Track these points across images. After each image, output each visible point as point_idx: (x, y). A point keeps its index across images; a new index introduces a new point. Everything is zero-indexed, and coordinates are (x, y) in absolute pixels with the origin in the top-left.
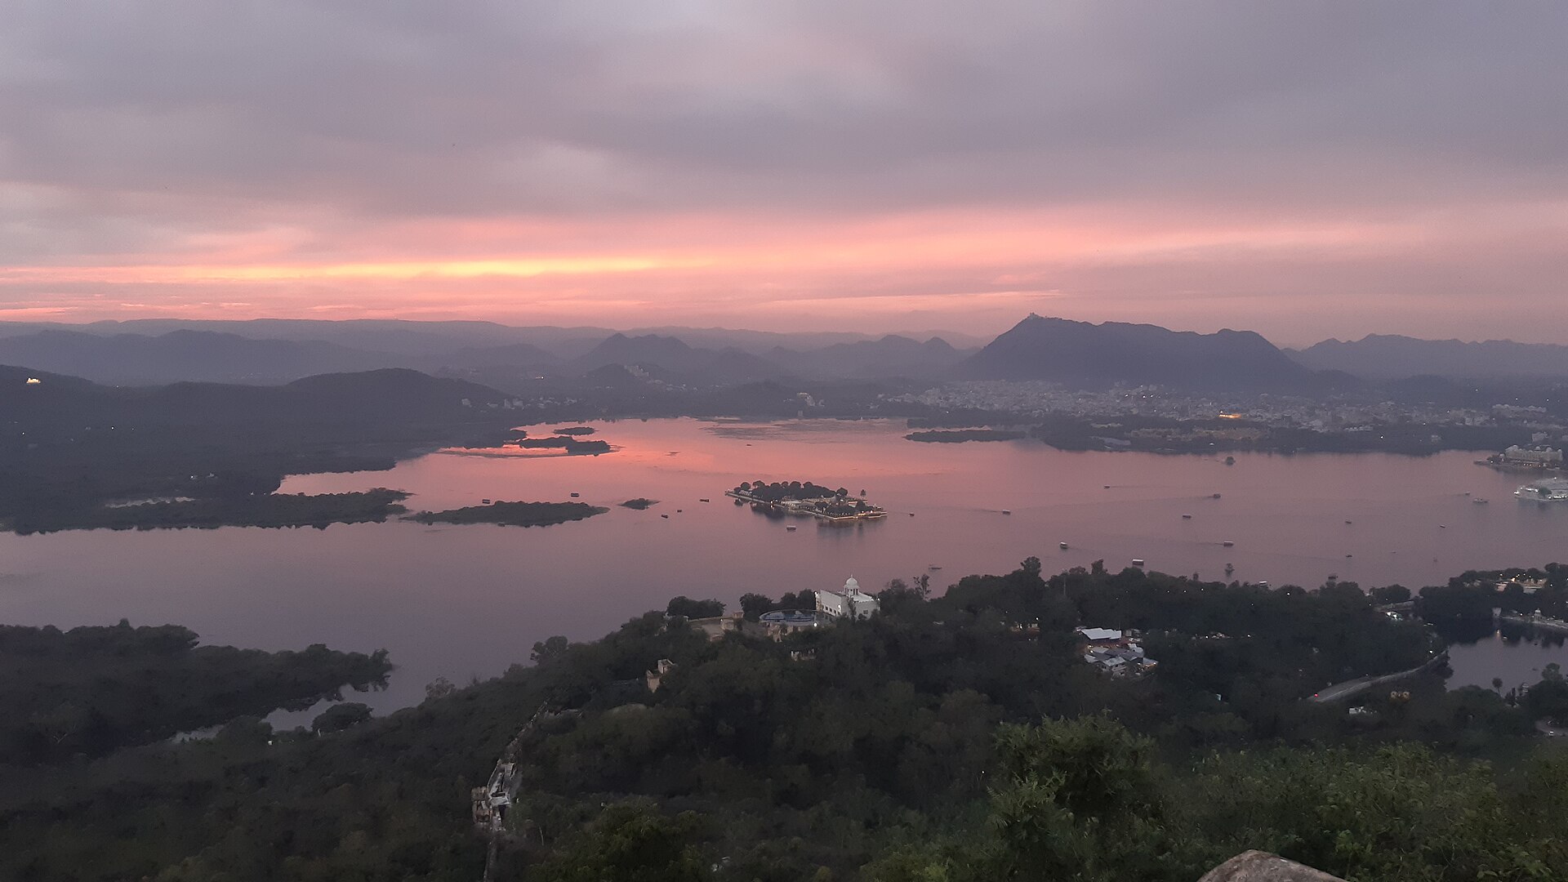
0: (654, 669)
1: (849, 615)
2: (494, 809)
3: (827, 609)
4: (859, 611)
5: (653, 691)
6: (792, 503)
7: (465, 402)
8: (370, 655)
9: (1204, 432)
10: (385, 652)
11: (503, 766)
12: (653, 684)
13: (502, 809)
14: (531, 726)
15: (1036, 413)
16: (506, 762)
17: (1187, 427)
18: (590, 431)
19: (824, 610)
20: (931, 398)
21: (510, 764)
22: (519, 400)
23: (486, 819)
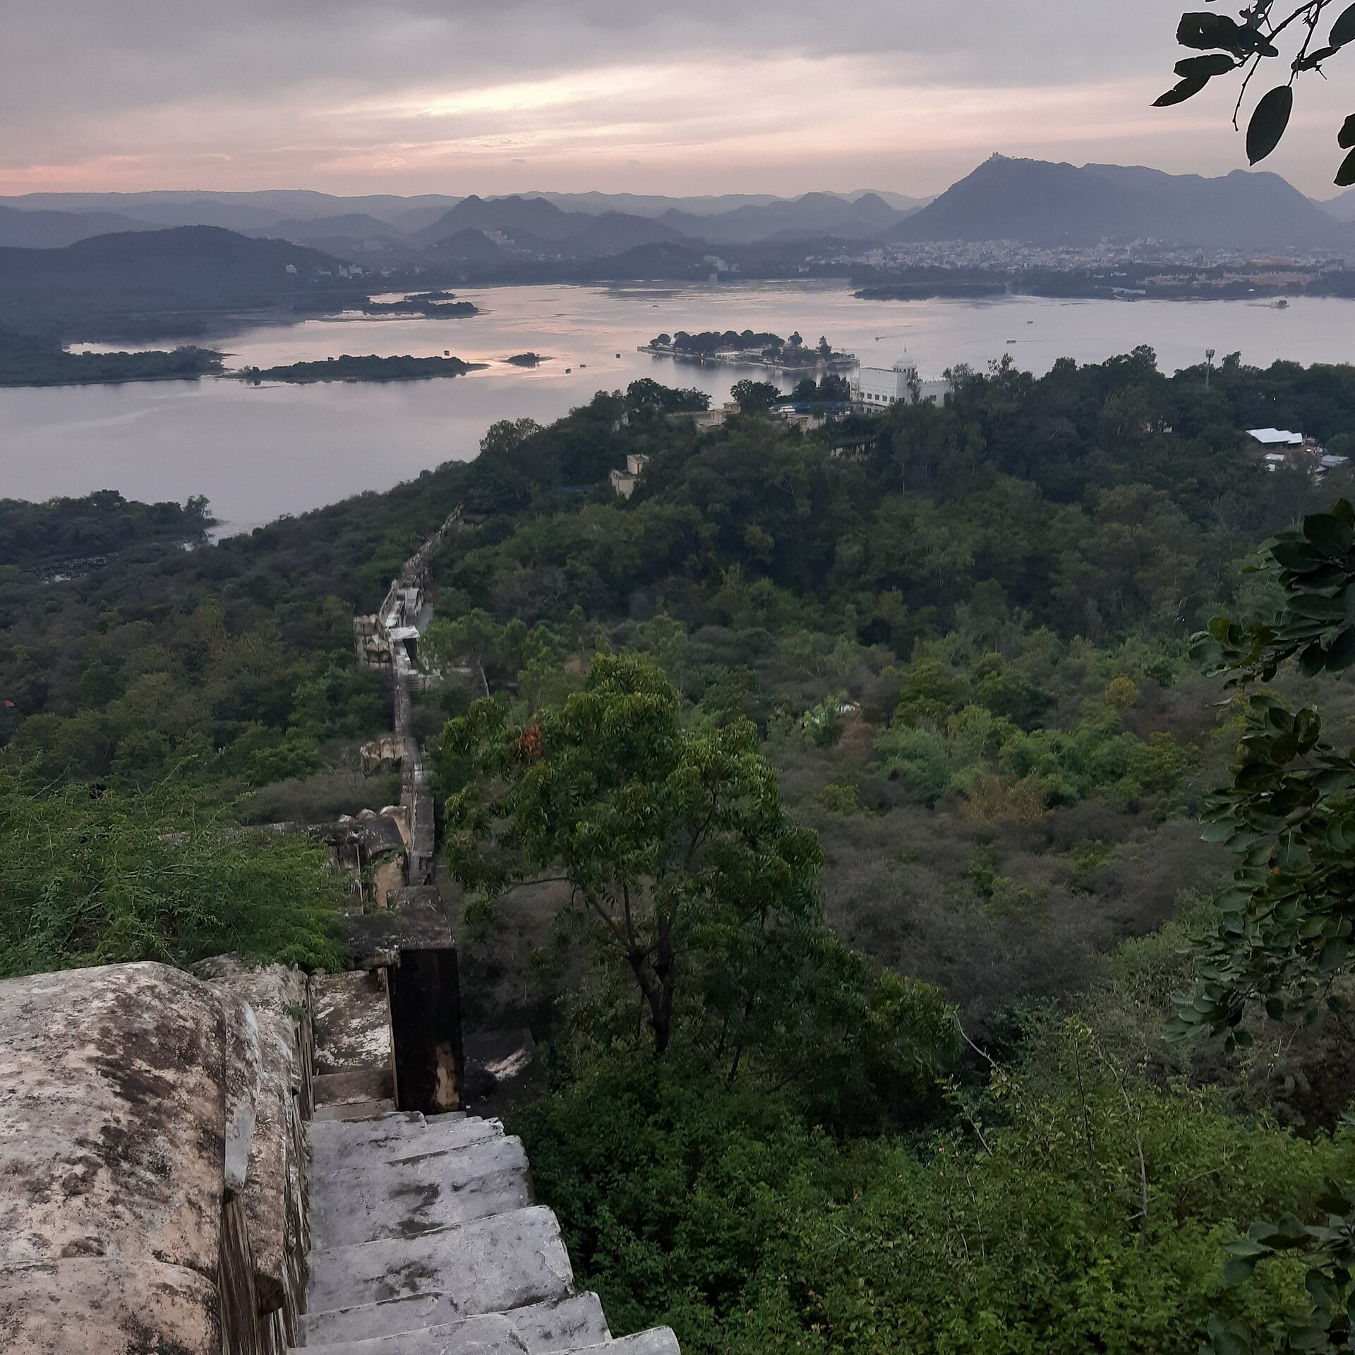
0: (623, 466)
1: (909, 401)
2: (396, 643)
3: (870, 396)
4: (924, 395)
5: (627, 497)
6: (731, 354)
7: (291, 268)
8: (183, 505)
9: (1238, 278)
10: (203, 501)
11: (401, 592)
12: (624, 487)
13: (409, 644)
14: (439, 540)
15: (1012, 269)
16: (405, 586)
17: (1217, 272)
18: (452, 296)
19: (866, 399)
20: (875, 258)
21: (411, 589)
22: (357, 266)
23: (385, 657)
